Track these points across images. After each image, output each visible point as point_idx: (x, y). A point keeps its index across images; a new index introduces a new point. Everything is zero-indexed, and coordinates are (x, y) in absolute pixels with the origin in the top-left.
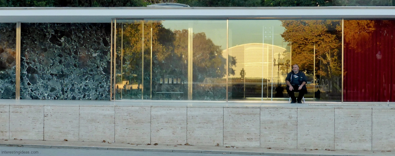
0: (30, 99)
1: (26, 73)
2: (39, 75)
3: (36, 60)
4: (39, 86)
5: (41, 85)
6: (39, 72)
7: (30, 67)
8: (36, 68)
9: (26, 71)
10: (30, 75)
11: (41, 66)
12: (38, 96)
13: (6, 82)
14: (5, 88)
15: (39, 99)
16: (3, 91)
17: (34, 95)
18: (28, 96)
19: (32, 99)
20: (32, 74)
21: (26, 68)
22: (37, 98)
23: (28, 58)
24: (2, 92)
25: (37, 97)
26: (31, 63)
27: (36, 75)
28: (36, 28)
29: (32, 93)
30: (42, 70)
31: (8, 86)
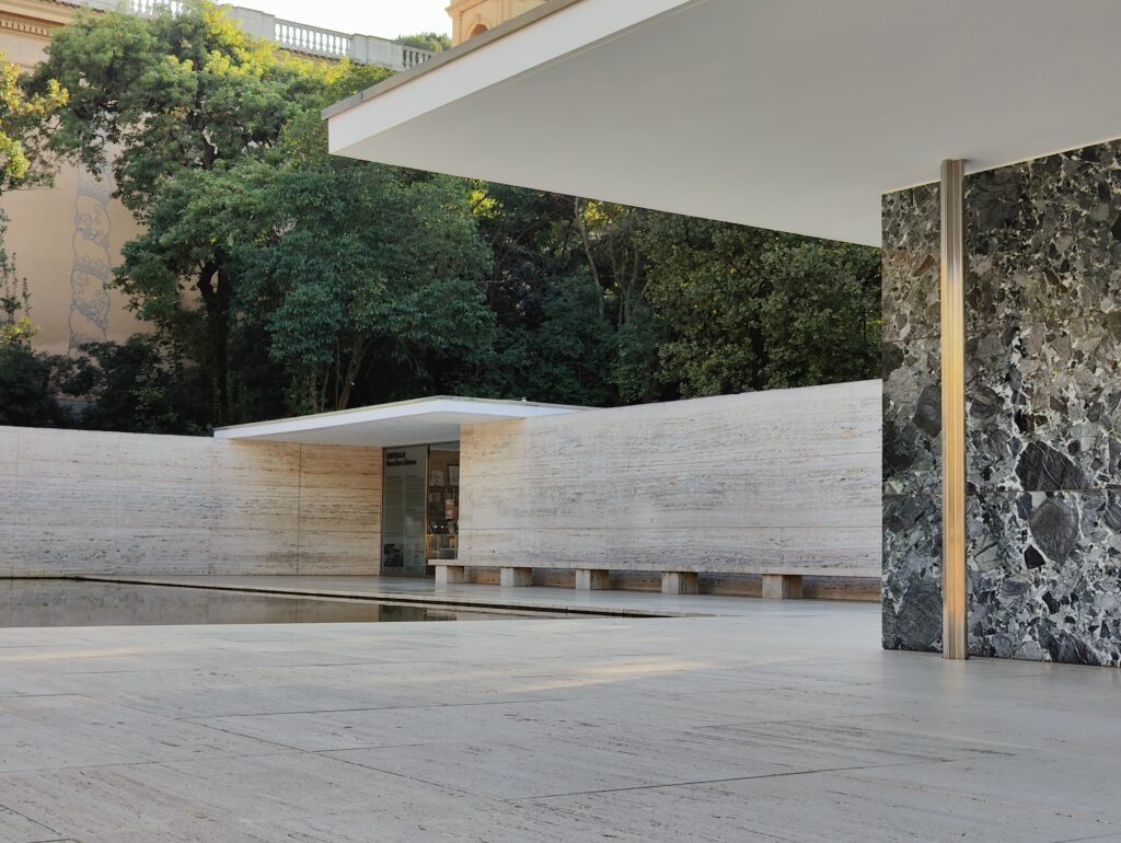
0: (1042, 660)
1: (1017, 485)
2: (1094, 498)
3: (1071, 395)
4: (1092, 573)
5: (1102, 565)
6: (1092, 476)
7: (1037, 447)
8: (1075, 447)
9: (1014, 474)
10: (1038, 498)
11: (1098, 437)
12: (1089, 644)
13: (916, 546)
14: (910, 580)
15: (1095, 663)
16: (901, 599)
17: (1063, 635)
18: (1028, 638)
19: (1055, 659)
20: (1050, 495)
21: (1015, 454)
22: (1082, 657)
23: (1027, 390)
24: (897, 608)
25: (1084, 649)
26: (1043, 420)
27: (1072, 500)
28: (1067, 190)
29: (1053, 618)
30: (1107, 463)
31: (924, 571)
